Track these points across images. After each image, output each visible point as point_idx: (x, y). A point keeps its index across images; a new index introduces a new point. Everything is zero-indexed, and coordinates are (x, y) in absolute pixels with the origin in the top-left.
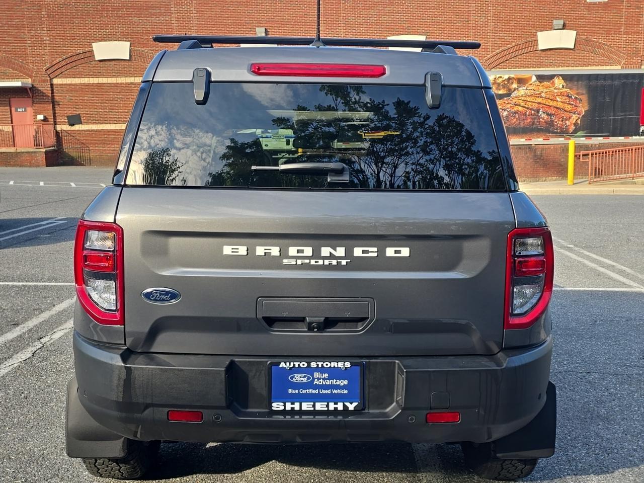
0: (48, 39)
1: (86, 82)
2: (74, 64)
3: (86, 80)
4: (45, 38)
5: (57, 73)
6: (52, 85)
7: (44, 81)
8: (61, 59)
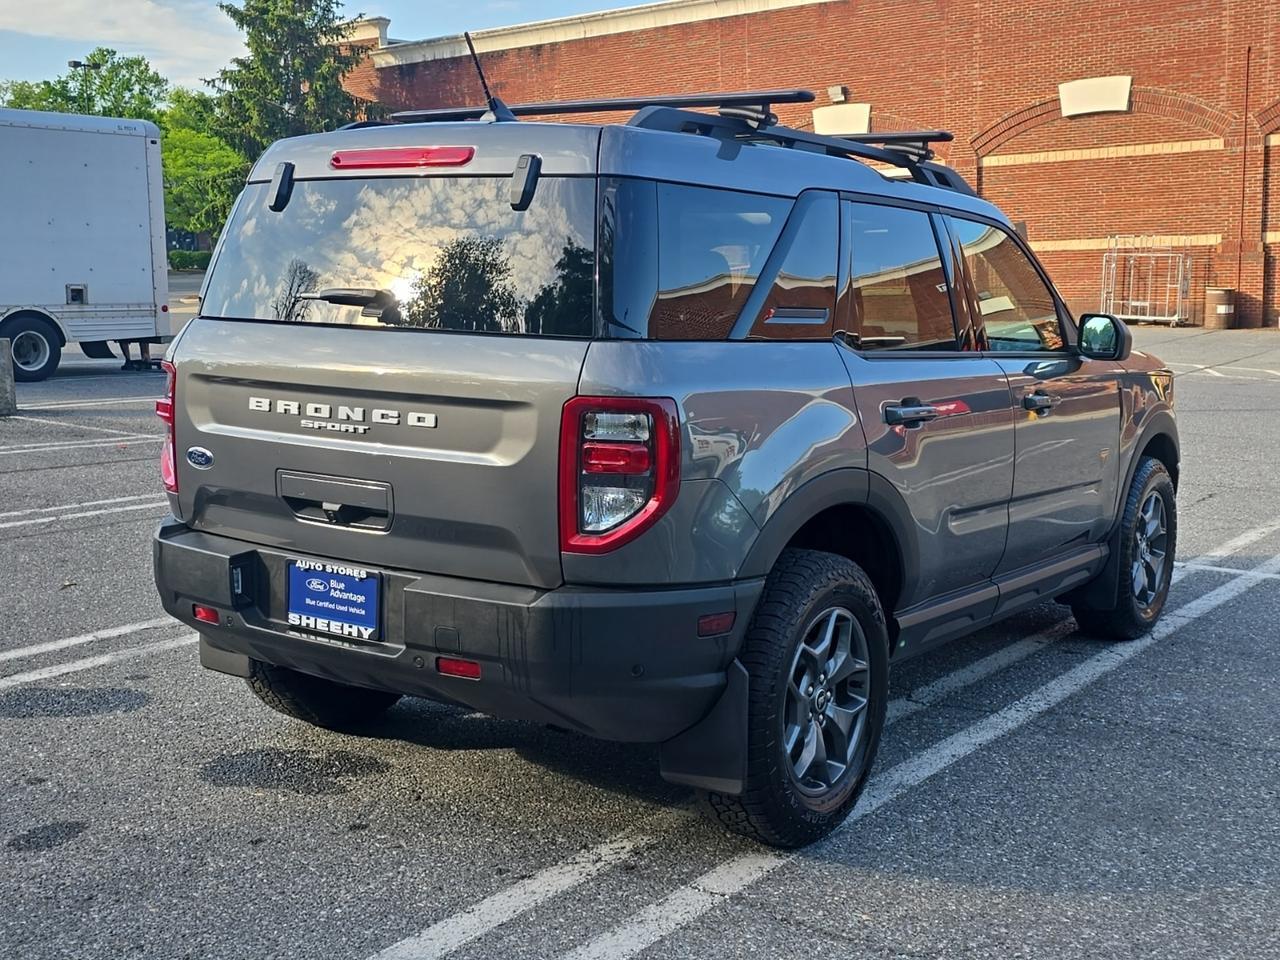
0: (980, 83)
1: (1042, 161)
2: (1023, 127)
3: (1041, 157)
4: (975, 83)
5: (990, 146)
6: (980, 170)
7: (967, 163)
8: (999, 120)
